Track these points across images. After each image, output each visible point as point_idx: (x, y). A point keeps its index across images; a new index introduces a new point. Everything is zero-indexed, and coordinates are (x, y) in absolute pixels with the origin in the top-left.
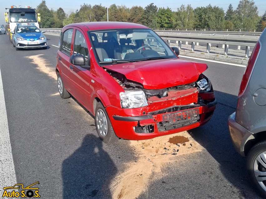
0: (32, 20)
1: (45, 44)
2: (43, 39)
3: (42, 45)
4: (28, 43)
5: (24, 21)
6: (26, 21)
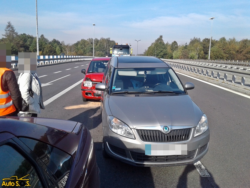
0: (126, 53)
6: (122, 53)
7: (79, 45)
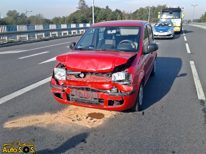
0: (177, 17)
1: (171, 35)
2: (170, 31)
3: (168, 36)
4: (158, 34)
5: (170, 18)
6: (172, 18)
7: (137, 13)
